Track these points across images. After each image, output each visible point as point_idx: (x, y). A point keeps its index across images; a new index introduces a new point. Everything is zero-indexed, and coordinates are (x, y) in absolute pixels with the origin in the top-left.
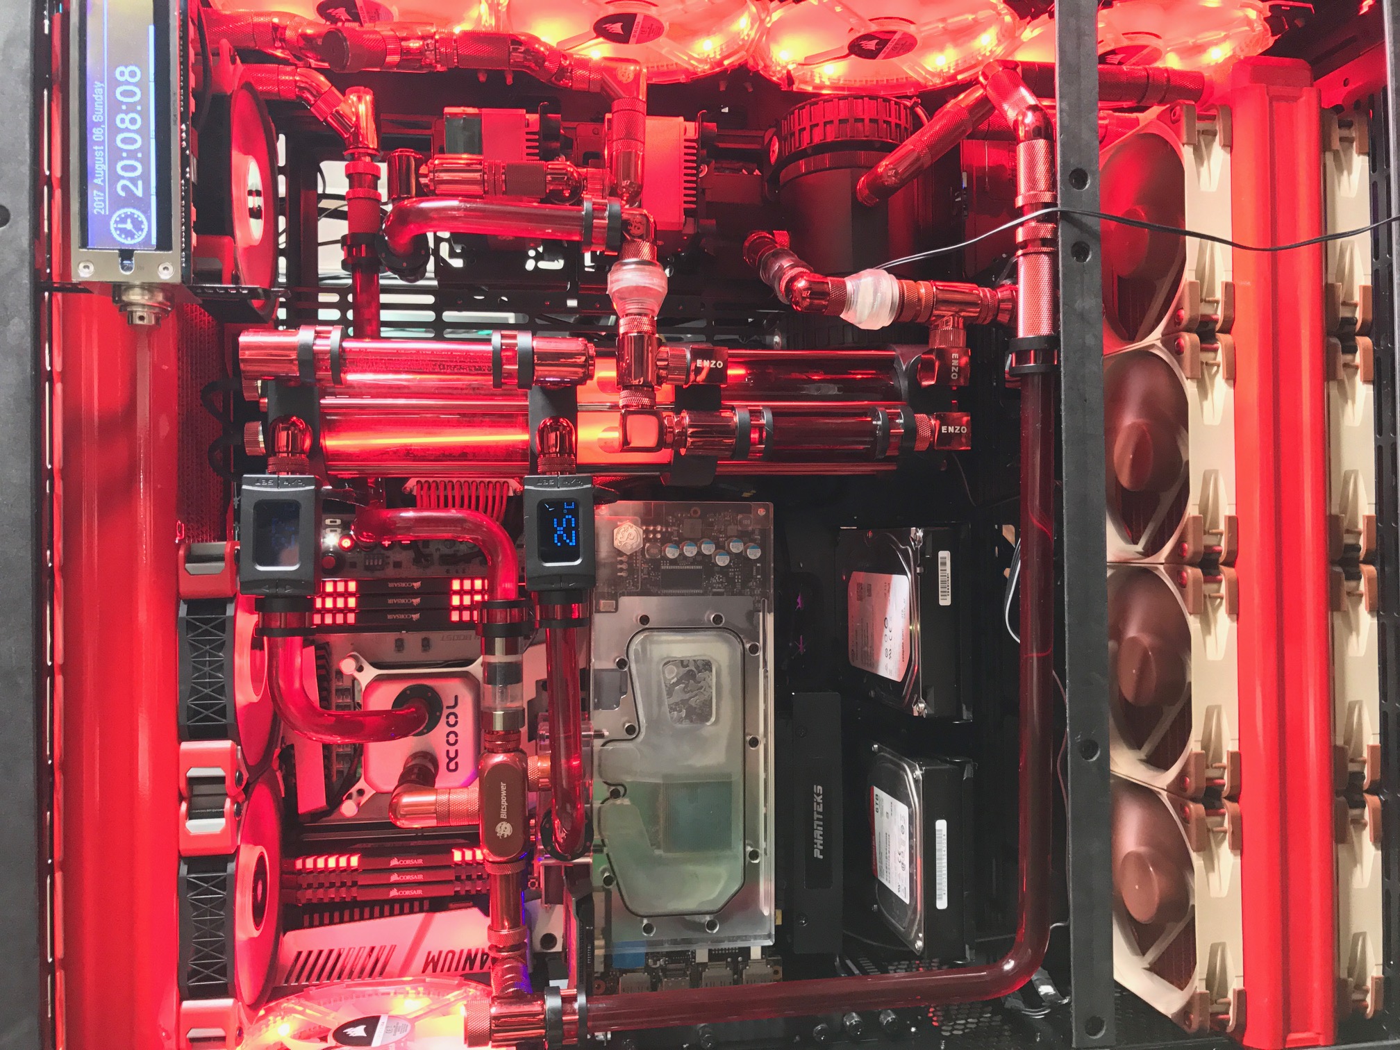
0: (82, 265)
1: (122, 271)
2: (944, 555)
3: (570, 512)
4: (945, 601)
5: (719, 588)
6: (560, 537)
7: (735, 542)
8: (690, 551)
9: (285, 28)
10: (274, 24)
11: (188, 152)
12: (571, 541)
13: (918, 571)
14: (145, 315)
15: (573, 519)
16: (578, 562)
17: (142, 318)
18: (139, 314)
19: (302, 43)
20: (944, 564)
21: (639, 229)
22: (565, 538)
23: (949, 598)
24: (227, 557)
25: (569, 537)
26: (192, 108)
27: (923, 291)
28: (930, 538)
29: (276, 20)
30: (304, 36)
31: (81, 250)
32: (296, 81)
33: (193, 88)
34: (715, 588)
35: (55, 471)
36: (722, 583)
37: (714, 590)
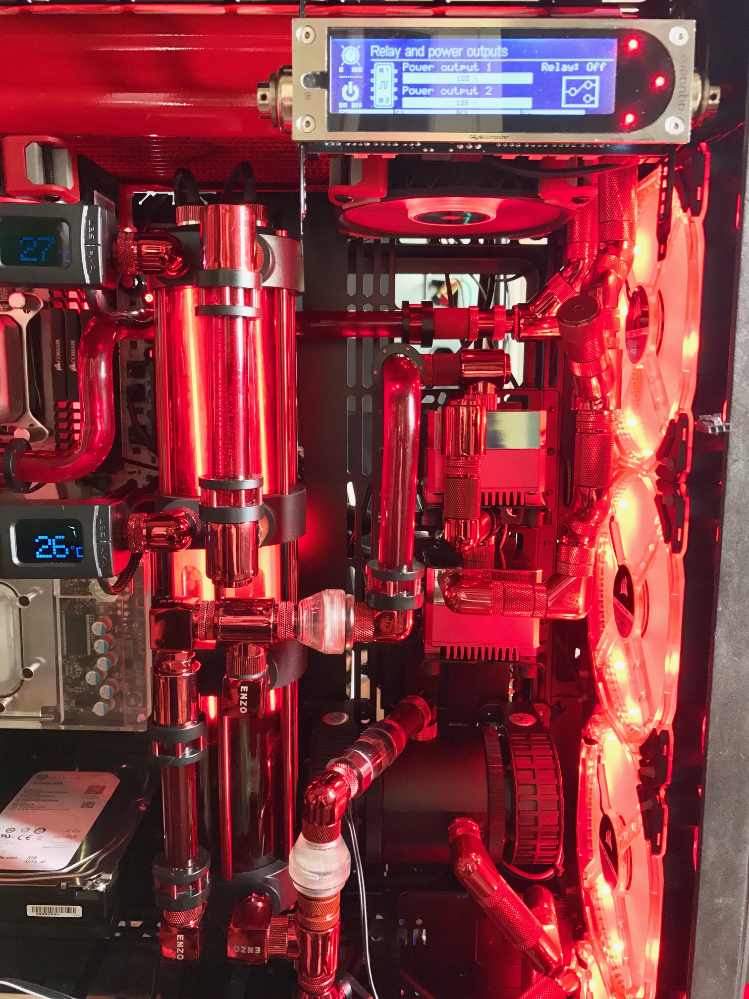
0: (308, 29)
1: (303, 76)
2: (77, 912)
3: (73, 553)
4: (31, 911)
5: (69, 671)
6: (45, 542)
7: (111, 691)
8: (99, 646)
9: (618, 255)
10: (622, 242)
11: (452, 150)
12: (41, 553)
13: (62, 884)
14: (266, 102)
15: (64, 556)
16: (16, 560)
17: (264, 97)
18: (268, 94)
19: (600, 271)
20: (69, 911)
21: (387, 627)
22: (44, 547)
23: (34, 914)
24: (48, 187)
25: (45, 552)
26: (505, 157)
27: (329, 918)
28: (96, 898)
29: (625, 245)
30: (607, 274)
31: (326, 29)
32: (584, 259)
33: (527, 157)
34: (69, 666)
35: (128, 5)
36: (74, 674)
37: (67, 666)
